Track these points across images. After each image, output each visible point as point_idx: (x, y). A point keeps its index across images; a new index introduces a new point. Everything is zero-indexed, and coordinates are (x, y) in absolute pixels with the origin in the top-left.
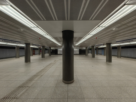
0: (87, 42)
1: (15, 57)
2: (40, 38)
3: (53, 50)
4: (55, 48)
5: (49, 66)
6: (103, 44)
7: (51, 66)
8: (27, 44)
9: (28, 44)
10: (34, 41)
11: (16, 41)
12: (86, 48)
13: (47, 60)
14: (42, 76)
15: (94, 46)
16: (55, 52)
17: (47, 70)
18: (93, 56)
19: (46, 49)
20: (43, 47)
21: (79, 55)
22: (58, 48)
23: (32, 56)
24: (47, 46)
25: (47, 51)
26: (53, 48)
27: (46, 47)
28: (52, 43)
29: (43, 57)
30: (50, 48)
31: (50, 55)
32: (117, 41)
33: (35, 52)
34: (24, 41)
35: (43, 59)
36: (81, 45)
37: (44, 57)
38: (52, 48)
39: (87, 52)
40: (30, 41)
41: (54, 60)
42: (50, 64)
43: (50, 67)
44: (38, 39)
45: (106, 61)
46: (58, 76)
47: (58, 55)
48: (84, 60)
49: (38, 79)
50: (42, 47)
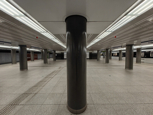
0: (100, 43)
1: (12, 63)
2: (37, 38)
3: (58, 54)
4: (61, 52)
5: (50, 76)
6: (121, 46)
7: (53, 76)
8: (21, 46)
9: (23, 47)
10: (30, 42)
11: (4, 41)
12: (98, 51)
13: (50, 66)
14: (36, 94)
15: (108, 49)
16: (60, 57)
17: (46, 82)
18: (107, 62)
19: (51, 53)
20: (46, 50)
21: (89, 60)
22: (64, 52)
23: (34, 61)
24: (50, 49)
25: (51, 56)
26: (59, 51)
27: (49, 51)
28: (56, 45)
29: (45, 62)
30: (55, 51)
31: (55, 60)
32: (142, 41)
33: (37, 56)
34: (18, 42)
35: (46, 65)
36: (92, 48)
37: (47, 63)
38: (57, 52)
39: (98, 56)
40: (25, 42)
41: (59, 67)
42: (53, 73)
43: (52, 78)
44: (35, 39)
45: (124, 67)
46: (61, 94)
47: (64, 60)
48: (96, 66)
49: (27, 102)
50: (43, 50)
